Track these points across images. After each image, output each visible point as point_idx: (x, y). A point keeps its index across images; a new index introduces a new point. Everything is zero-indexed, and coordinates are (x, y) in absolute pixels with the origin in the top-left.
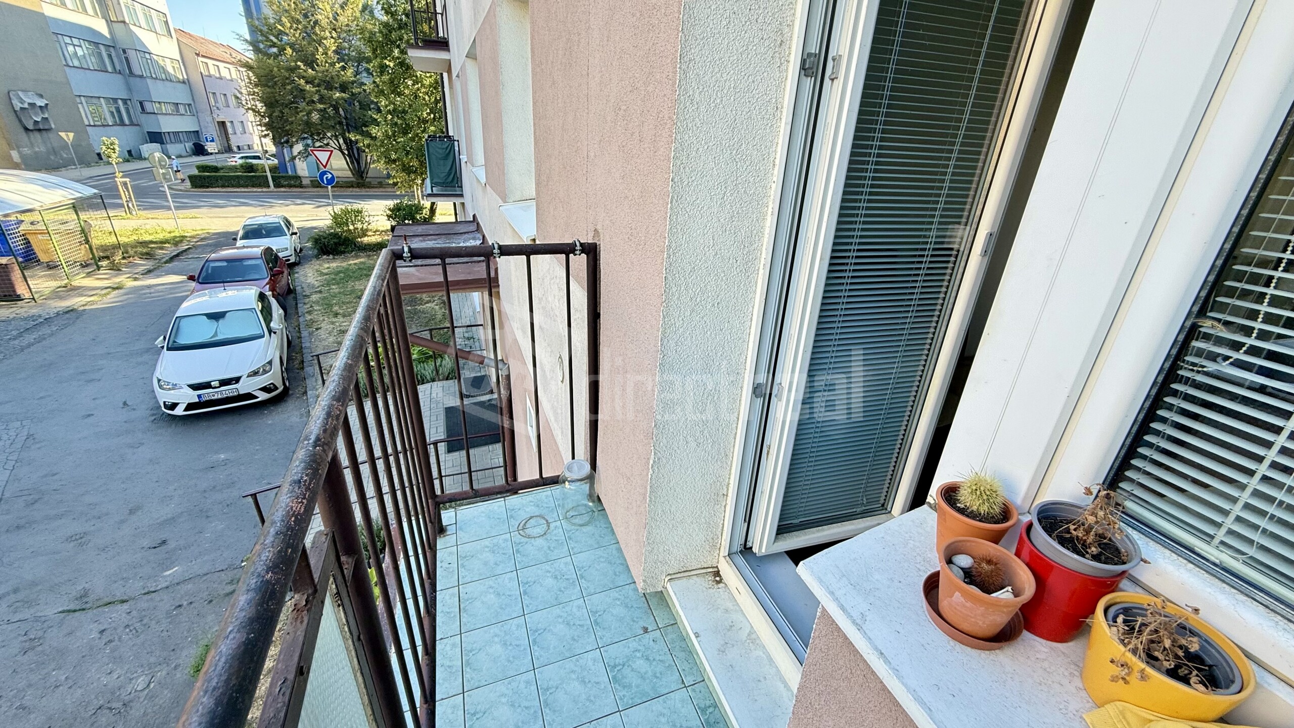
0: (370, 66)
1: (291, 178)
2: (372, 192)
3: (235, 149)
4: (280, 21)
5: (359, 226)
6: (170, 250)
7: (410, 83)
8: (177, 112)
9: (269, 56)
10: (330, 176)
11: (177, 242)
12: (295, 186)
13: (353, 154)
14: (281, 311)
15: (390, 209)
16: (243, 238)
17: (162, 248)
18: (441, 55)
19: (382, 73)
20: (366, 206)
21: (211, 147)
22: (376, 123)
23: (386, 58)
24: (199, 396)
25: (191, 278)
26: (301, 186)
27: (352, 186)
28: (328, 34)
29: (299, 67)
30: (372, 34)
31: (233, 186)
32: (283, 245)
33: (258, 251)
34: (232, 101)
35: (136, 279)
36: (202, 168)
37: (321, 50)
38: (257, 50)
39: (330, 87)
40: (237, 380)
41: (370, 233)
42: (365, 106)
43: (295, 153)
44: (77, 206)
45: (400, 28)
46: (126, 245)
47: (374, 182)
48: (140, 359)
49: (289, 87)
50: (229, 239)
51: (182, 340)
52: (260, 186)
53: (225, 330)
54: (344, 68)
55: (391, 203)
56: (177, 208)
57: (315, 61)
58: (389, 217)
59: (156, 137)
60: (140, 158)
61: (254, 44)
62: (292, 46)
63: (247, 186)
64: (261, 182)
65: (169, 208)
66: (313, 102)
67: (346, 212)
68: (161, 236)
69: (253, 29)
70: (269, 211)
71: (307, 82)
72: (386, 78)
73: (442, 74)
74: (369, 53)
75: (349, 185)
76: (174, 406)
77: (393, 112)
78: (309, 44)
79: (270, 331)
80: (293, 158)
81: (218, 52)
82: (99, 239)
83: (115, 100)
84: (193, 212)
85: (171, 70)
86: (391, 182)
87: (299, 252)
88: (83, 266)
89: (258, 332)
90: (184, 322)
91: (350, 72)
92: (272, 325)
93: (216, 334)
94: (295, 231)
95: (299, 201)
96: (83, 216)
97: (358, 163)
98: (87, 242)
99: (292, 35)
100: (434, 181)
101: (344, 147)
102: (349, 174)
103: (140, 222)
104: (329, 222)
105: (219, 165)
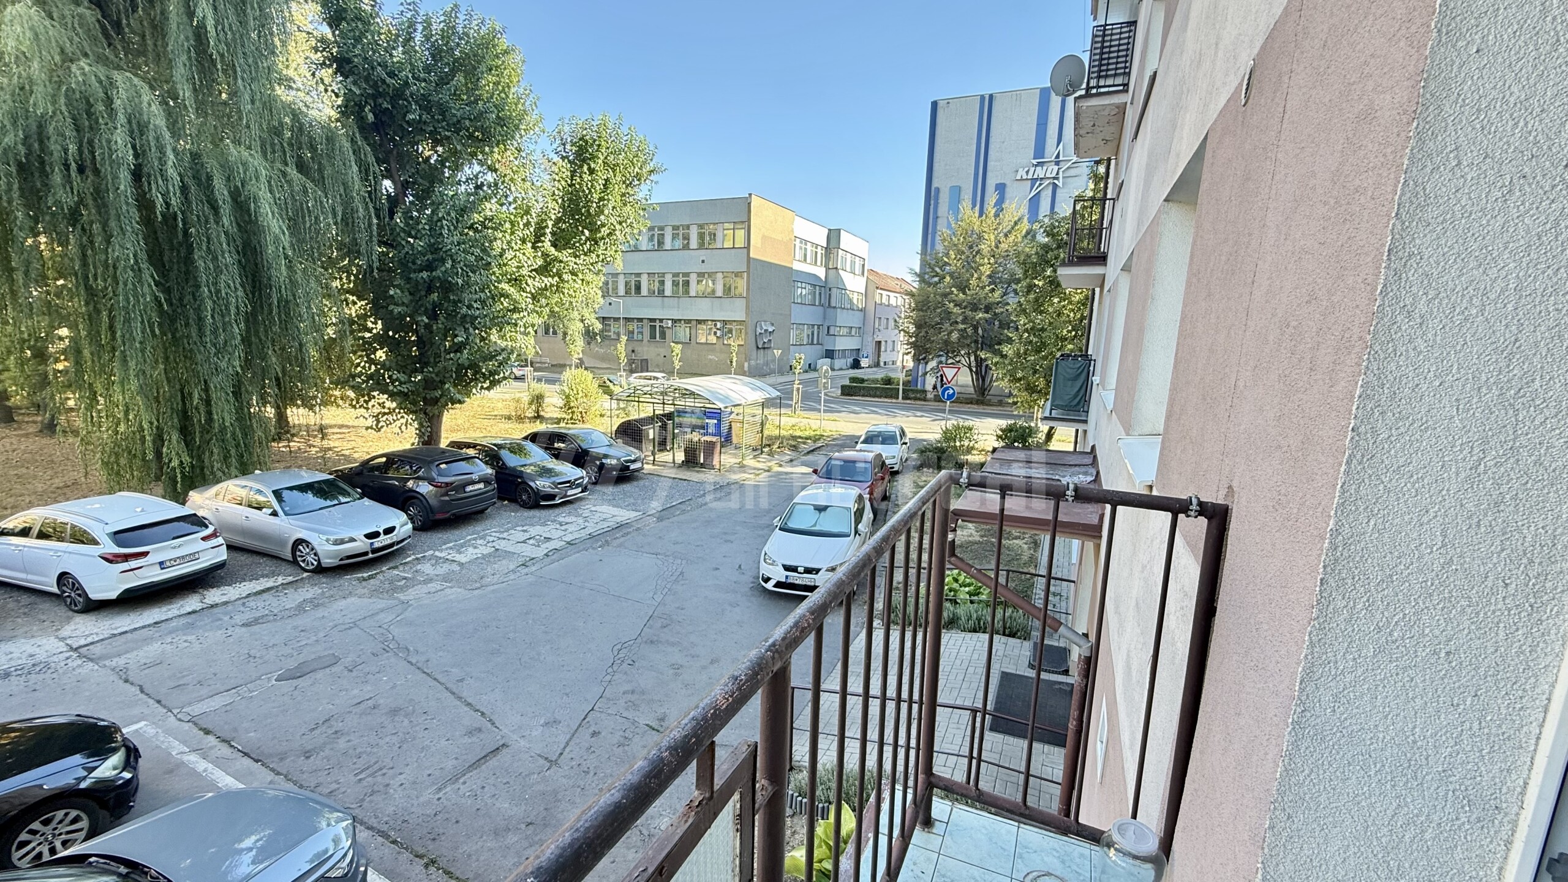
0: (1018, 287)
1: (917, 391)
2: (988, 410)
3: (882, 364)
4: (947, 255)
5: (966, 443)
6: (810, 445)
7: (1056, 300)
8: (849, 334)
9: (929, 284)
10: (951, 391)
11: (816, 439)
12: (920, 399)
13: (981, 372)
14: (871, 516)
15: (1001, 430)
16: (863, 442)
17: (804, 443)
18: (1097, 270)
19: (1028, 292)
20: (978, 424)
21: (864, 363)
22: (1010, 341)
23: (1036, 278)
24: (787, 577)
25: (815, 471)
26: (925, 400)
27: (971, 403)
28: (986, 260)
29: (952, 293)
30: (1029, 256)
31: (870, 396)
32: (892, 454)
33: (870, 456)
34: (892, 323)
35: (781, 466)
36: (853, 380)
37: (976, 275)
38: (922, 280)
39: (975, 308)
40: (817, 571)
41: (974, 452)
42: (1005, 325)
43: (928, 369)
44: (764, 405)
45: (1059, 247)
46: (784, 437)
47: (995, 400)
48: (761, 532)
49: (939, 310)
50: (851, 441)
51: (792, 525)
52: (891, 397)
53: (826, 523)
54: (993, 290)
55: (1004, 423)
56: (825, 411)
57: (968, 286)
58: (999, 437)
59: (830, 354)
60: (815, 370)
61: (921, 277)
62: (951, 275)
63: (880, 397)
64: (892, 394)
65: (819, 411)
66: (957, 323)
67: (957, 428)
68: (807, 434)
69: (924, 263)
70: (890, 420)
71: (956, 305)
72: (1032, 296)
73: (1094, 290)
74: (1019, 273)
75: (970, 402)
76: (767, 580)
77: (1032, 331)
78: (967, 271)
79: (856, 532)
80: (926, 373)
81: (892, 284)
82: (770, 431)
83: (813, 325)
84: (835, 416)
85: (855, 301)
86: (1010, 401)
87: (904, 461)
88: (754, 450)
89: (846, 530)
90: (797, 507)
91: (997, 294)
92: (860, 526)
93: (815, 525)
94: (907, 441)
95: (919, 414)
96: (766, 411)
97: (983, 380)
98: (762, 431)
99: (954, 263)
100: (1056, 403)
101: (973, 364)
102: (972, 390)
103: (798, 420)
104: (938, 436)
105: (865, 378)
